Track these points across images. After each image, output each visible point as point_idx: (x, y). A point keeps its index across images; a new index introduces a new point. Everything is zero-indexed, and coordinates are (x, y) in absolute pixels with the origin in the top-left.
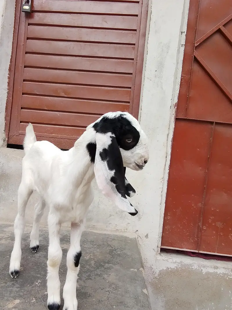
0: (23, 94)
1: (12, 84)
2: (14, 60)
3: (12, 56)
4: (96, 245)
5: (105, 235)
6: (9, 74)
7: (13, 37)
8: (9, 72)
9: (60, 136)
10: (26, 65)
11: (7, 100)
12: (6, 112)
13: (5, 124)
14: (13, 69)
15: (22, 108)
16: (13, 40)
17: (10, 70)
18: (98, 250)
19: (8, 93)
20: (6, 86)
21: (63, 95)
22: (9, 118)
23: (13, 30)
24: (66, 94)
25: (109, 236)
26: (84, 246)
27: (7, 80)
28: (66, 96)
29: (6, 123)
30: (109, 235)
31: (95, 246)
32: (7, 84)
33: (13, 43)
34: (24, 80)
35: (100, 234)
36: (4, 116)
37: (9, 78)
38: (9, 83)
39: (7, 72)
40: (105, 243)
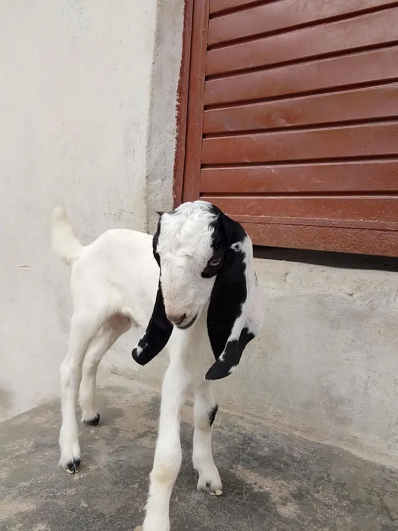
0: (205, 136)
1: (184, 120)
2: (186, 71)
3: (183, 62)
4: (347, 498)
5: (383, 469)
6: (178, 100)
7: (183, 21)
8: (179, 96)
9: (275, 218)
10: (209, 73)
11: (177, 152)
12: (175, 177)
13: (173, 201)
14: (185, 88)
15: (203, 166)
16: (185, 27)
17: (180, 91)
18: (349, 519)
19: (178, 139)
20: (173, 125)
21: (283, 123)
22: (180, 189)
23: (184, 7)
24: (288, 121)
25: (392, 475)
26: (316, 495)
27: (175, 113)
28: (290, 125)
29: (175, 199)
30: (393, 472)
31: (345, 503)
32: (175, 120)
33: (184, 34)
34: (206, 108)
35: (368, 465)
36: (172, 186)
37: (179, 108)
38: (178, 119)
39: (175, 96)
40: (375, 499)
